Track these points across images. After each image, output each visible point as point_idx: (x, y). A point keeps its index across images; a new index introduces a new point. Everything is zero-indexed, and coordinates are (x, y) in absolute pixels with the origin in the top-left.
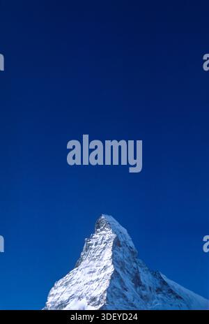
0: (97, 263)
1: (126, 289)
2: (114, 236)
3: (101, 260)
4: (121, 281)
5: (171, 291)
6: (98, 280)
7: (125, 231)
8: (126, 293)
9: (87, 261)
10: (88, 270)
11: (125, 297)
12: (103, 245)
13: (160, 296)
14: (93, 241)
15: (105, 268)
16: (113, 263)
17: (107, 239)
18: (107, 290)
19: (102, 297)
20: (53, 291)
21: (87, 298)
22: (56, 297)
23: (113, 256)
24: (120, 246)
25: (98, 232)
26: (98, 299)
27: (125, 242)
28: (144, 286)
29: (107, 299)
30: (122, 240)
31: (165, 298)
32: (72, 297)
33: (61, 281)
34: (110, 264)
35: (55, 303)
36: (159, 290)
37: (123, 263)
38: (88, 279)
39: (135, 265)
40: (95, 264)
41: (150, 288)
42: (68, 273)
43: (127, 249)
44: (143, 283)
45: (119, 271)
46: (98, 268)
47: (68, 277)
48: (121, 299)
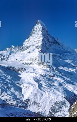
0: (37, 35)
1: (46, 44)
2: (42, 27)
3: (38, 34)
4: (45, 41)
5: (57, 43)
6: (38, 41)
7: (44, 25)
8: (46, 45)
9: (34, 34)
10: (34, 37)
11: (46, 46)
12: (39, 30)
13: (54, 44)
14: (35, 28)
15: (40, 37)
16: (42, 36)
17: (40, 28)
18: (41, 45)
19: (40, 46)
20: (24, 43)
21: (35, 46)
22: (26, 45)
23: (42, 34)
24: (43, 30)
25: (37, 25)
26: (39, 47)
27: (45, 28)
28: (50, 42)
29: (42, 47)
30: (44, 28)
31: (56, 45)
32: (30, 45)
33: (26, 40)
34: (41, 36)
35: (25, 47)
36: (54, 43)
37: (45, 35)
38: (35, 40)
39: (47, 35)
40: (37, 36)
41: (51, 42)
42: (28, 38)
43: (45, 31)
44: (50, 40)
45: (44, 38)
46: (38, 37)
47: (28, 39)
48: (45, 47)
